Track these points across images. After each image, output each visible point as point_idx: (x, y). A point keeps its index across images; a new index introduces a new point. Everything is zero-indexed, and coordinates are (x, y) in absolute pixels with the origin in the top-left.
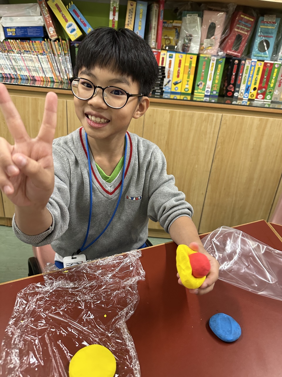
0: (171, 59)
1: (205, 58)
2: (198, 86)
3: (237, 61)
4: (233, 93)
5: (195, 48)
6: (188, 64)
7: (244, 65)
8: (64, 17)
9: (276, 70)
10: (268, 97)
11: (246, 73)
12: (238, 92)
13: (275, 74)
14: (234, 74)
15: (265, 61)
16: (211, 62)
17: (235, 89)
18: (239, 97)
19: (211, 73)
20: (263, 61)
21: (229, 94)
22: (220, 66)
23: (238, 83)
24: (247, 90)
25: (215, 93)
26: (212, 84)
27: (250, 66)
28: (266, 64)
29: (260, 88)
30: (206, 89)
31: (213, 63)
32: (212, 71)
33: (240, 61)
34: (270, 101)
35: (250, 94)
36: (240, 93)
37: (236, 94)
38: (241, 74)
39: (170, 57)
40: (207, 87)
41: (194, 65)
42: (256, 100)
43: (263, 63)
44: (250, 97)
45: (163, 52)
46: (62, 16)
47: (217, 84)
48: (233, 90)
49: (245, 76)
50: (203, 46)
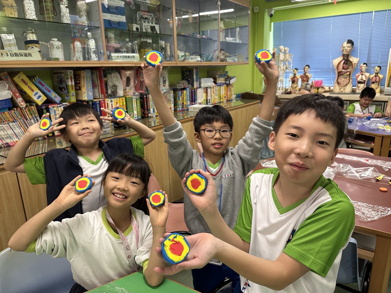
0: (112, 103)
1: (129, 98)
3: (145, 96)
4: (148, 114)
5: (121, 92)
6: (121, 103)
7: (149, 97)
8: (30, 88)
11: (151, 102)
12: (150, 113)
14: (145, 104)
16: (133, 99)
17: (148, 112)
18: (151, 116)
19: (135, 106)
21: (146, 116)
22: (138, 101)
23: (149, 108)
24: (154, 111)
25: (139, 117)
26: (137, 112)
30: (135, 116)
31: (134, 100)
32: (135, 105)
35: (156, 113)
37: (149, 115)
38: (149, 103)
41: (125, 104)
44: (156, 115)
45: (106, 100)
46: (29, 88)
47: (139, 111)
48: (147, 113)
49: (151, 104)
50: (126, 91)
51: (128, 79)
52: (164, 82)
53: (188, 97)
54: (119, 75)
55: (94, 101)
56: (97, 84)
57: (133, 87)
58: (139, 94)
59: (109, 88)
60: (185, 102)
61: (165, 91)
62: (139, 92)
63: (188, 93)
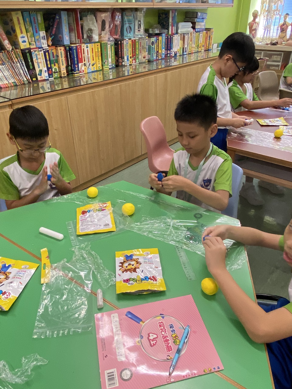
0: (87, 49)
1: (104, 43)
2: (105, 63)
3: (119, 42)
4: (122, 62)
5: (96, 38)
6: (97, 50)
7: (123, 43)
9: (137, 43)
10: (137, 61)
11: (125, 49)
13: (137, 47)
14: (120, 51)
15: (132, 39)
17: (122, 60)
18: (125, 64)
19: (109, 53)
20: (131, 39)
21: (120, 64)
22: (112, 47)
23: (123, 56)
24: (128, 59)
25: (113, 65)
26: (111, 60)
27: (126, 43)
28: (132, 40)
29: (133, 56)
31: (109, 46)
32: (109, 51)
33: (121, 42)
34: (138, 63)
35: (129, 61)
36: (125, 62)
38: (123, 50)
39: (87, 48)
40: (109, 63)
41: (100, 50)
42: (132, 64)
43: (131, 40)
44: (130, 64)
45: (83, 45)
47: (114, 59)
49: (125, 51)
50: (101, 36)
51: (104, 23)
52: (140, 26)
53: (164, 44)
54: (94, 17)
55: (71, 46)
56: (74, 28)
57: (108, 31)
58: (113, 39)
59: (84, 32)
60: (160, 50)
61: (140, 37)
62: (113, 38)
63: (164, 40)
